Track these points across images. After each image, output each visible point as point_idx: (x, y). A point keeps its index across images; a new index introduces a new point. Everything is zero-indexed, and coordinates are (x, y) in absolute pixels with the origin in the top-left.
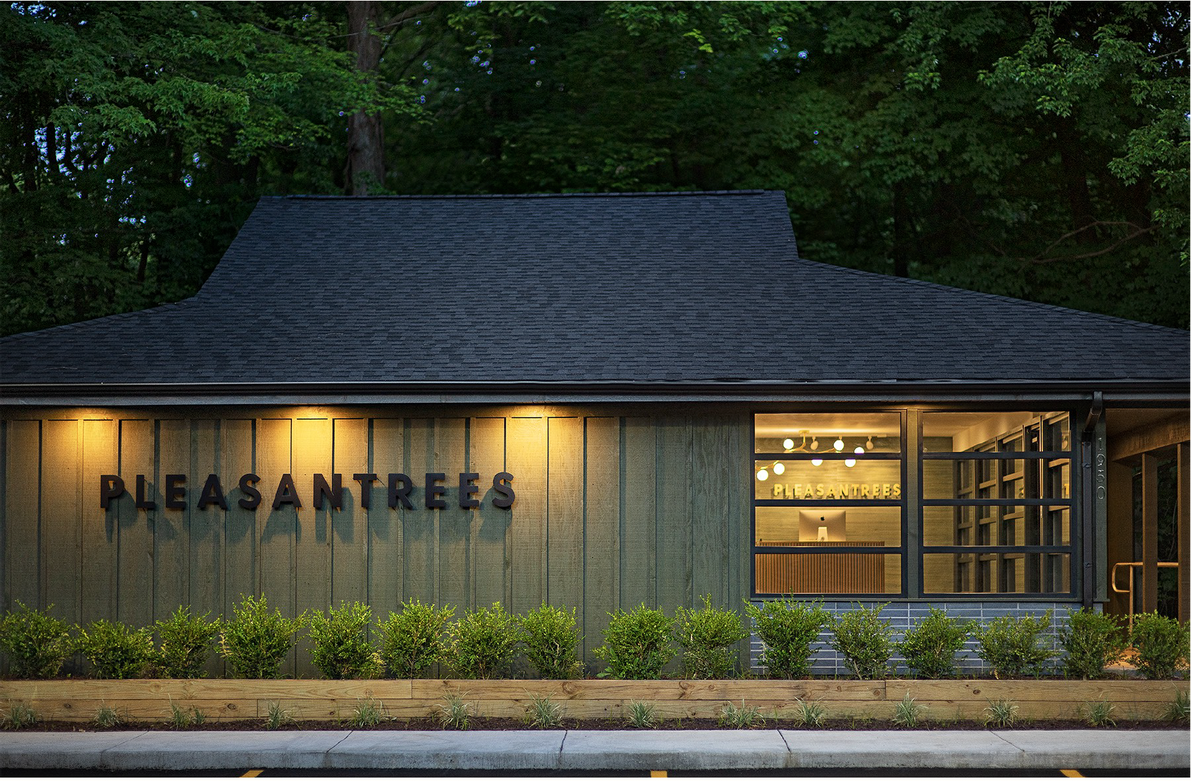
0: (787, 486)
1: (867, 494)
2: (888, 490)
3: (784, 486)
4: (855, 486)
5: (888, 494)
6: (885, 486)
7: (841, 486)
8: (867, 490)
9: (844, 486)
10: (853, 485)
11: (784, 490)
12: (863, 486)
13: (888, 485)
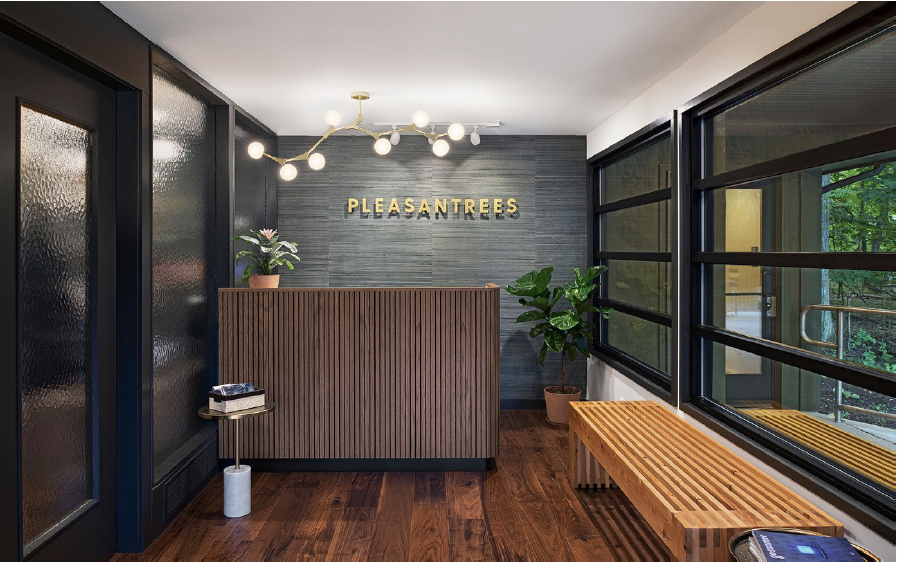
0: (364, 200)
1: (472, 211)
2: (500, 206)
3: (360, 201)
4: (456, 201)
5: (500, 211)
6: (496, 201)
7: (437, 201)
8: (473, 205)
9: (441, 200)
10: (453, 200)
11: (361, 206)
12: (467, 201)
13: (500, 201)
